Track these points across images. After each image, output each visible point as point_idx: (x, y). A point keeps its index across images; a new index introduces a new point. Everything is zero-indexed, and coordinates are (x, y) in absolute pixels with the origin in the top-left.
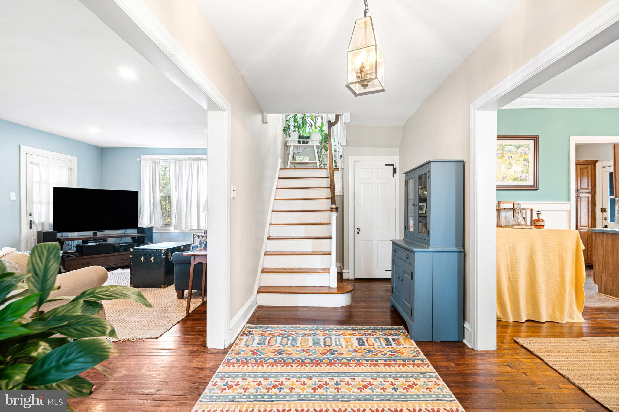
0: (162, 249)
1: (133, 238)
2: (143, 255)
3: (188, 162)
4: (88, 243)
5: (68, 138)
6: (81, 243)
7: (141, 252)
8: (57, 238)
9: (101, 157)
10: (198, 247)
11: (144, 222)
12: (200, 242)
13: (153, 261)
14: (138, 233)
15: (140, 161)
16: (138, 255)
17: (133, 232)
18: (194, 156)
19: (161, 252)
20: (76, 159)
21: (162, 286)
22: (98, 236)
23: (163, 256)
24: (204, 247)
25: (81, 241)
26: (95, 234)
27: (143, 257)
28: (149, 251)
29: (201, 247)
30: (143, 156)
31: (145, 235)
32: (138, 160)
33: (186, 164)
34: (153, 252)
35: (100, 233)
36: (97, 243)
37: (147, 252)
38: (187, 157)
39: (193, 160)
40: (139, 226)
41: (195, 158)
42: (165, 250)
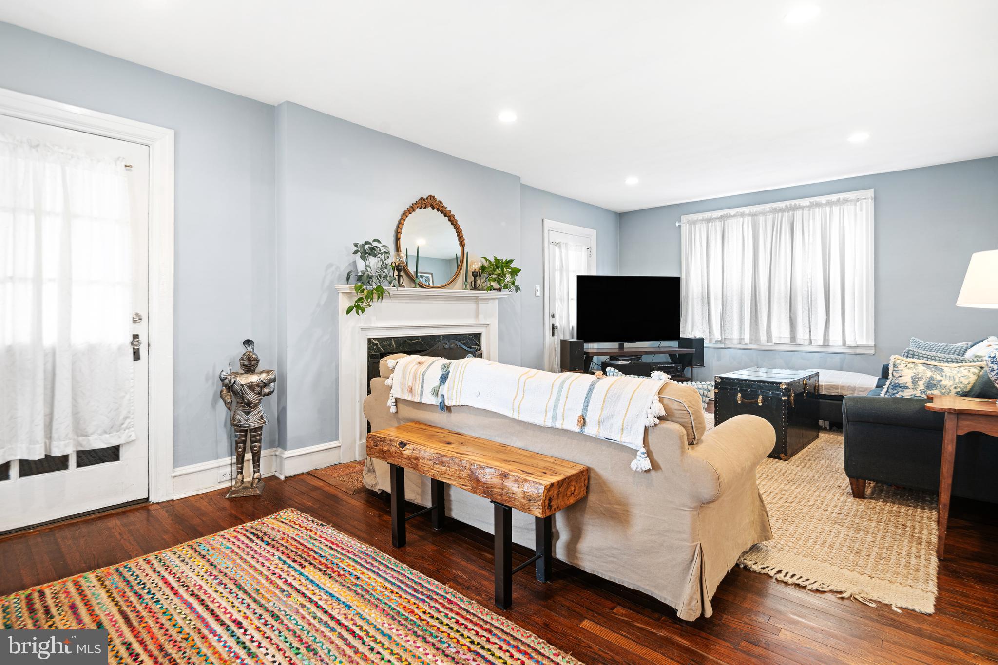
0: (780, 383)
1: (672, 355)
2: (740, 392)
3: (770, 217)
4: (619, 360)
5: (583, 203)
6: (608, 360)
7: (737, 384)
8: (585, 350)
9: (620, 228)
10: (907, 388)
11: (690, 329)
12: (912, 378)
13: (760, 405)
14: (679, 347)
15: (680, 226)
16: (730, 389)
17: (672, 345)
18: (782, 205)
19: (778, 389)
20: (594, 233)
21: (782, 455)
22: (625, 350)
23: (784, 395)
24: (923, 388)
25: (609, 356)
26: (621, 347)
27: (739, 395)
28: (752, 385)
29: (915, 389)
30: (684, 218)
31: (694, 352)
32: (677, 224)
33: (766, 221)
34: (761, 388)
35: (629, 346)
36: (630, 361)
37: (749, 386)
38: (767, 207)
39: (782, 210)
40: (682, 336)
41: (786, 206)
42: (788, 384)
